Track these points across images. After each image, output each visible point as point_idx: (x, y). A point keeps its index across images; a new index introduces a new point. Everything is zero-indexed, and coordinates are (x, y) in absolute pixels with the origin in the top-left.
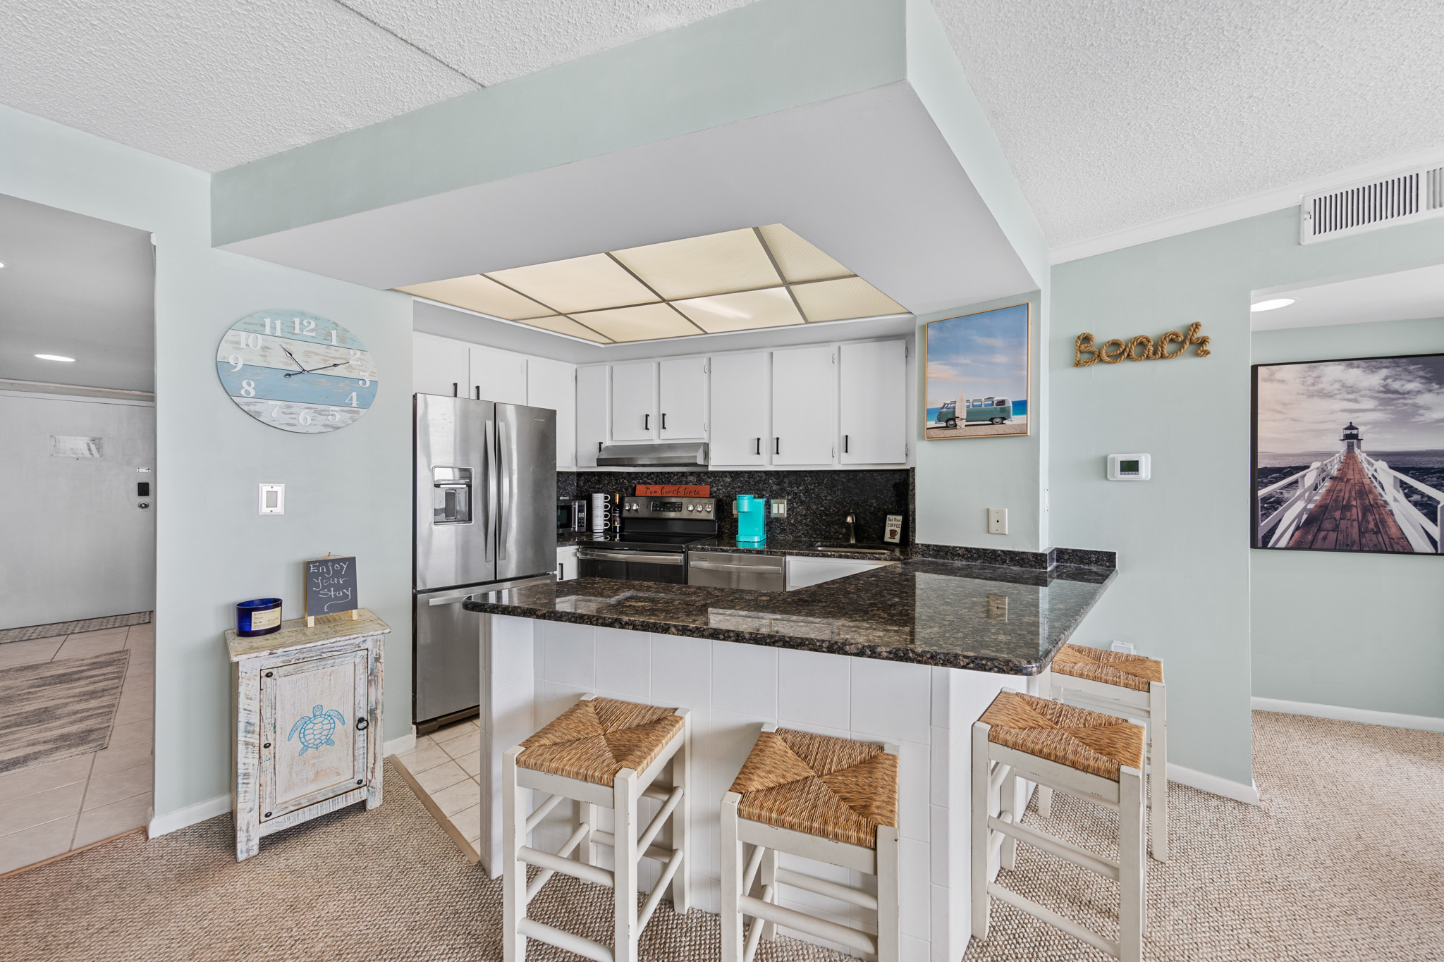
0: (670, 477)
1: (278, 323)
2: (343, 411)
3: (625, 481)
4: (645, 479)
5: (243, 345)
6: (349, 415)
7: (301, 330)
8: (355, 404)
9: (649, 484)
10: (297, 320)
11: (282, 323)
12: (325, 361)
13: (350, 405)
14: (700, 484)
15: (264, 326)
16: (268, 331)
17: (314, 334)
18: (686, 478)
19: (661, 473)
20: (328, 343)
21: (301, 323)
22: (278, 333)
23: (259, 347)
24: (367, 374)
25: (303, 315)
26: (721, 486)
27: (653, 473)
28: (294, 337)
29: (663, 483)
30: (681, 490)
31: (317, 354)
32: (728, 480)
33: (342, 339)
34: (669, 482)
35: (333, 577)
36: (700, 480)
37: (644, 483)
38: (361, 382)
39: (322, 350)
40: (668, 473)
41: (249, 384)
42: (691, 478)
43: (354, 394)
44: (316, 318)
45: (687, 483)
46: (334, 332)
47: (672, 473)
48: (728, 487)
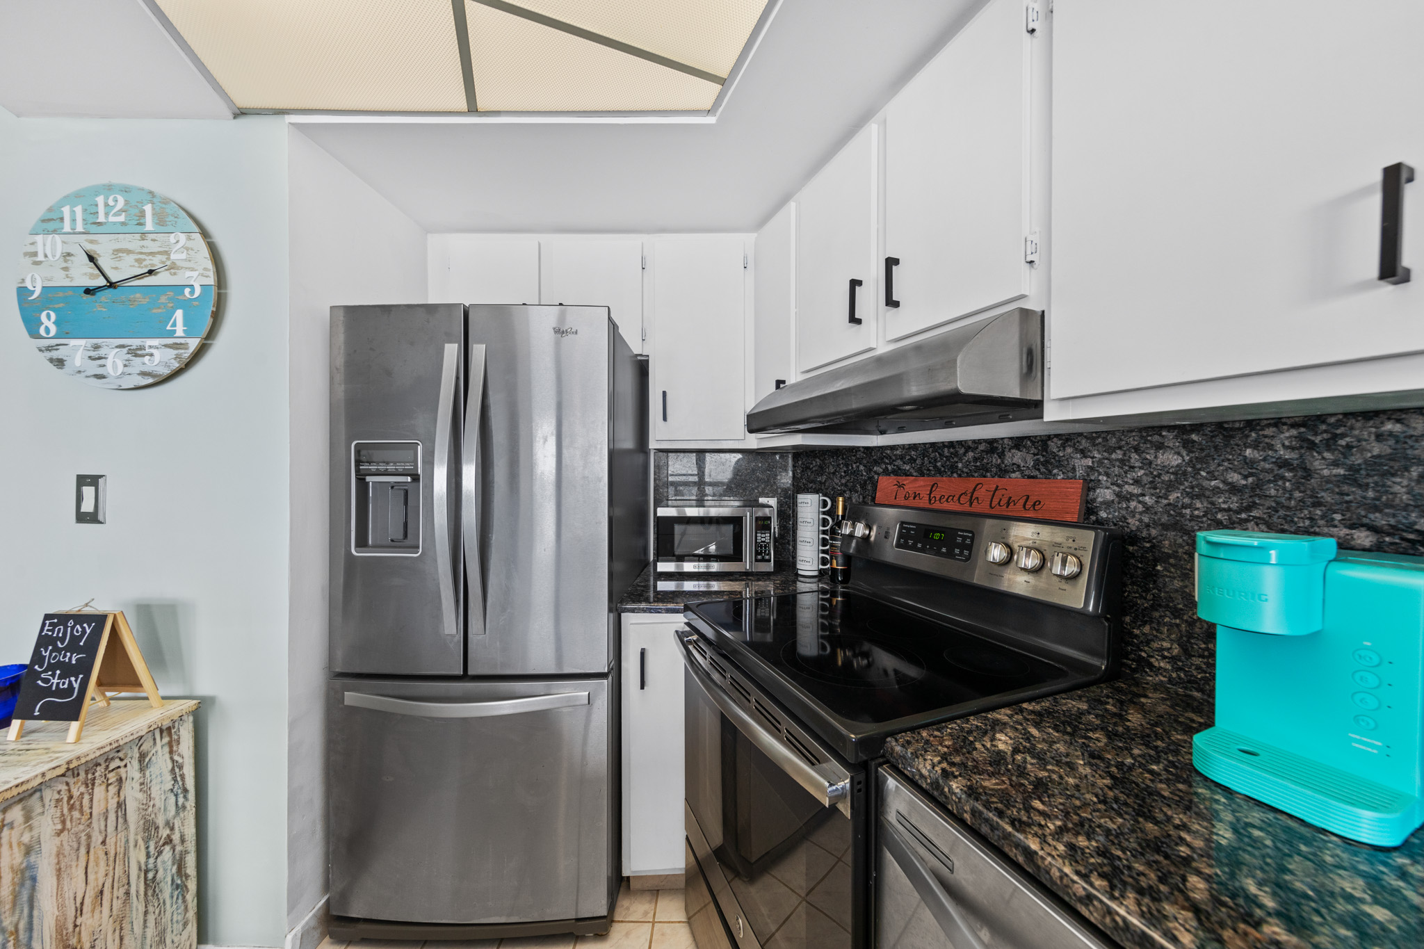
0: (956, 454)
1: (79, 210)
2: (166, 346)
3: (862, 468)
4: (899, 462)
5: (40, 257)
6: (173, 353)
7: (107, 214)
8: (180, 330)
9: (907, 474)
10: (100, 200)
11: (85, 210)
12: (139, 261)
13: (171, 334)
14: (1049, 475)
15: (62, 219)
16: (67, 228)
17: (122, 218)
18: (1002, 455)
19: (933, 445)
20: (139, 229)
21: (106, 205)
22: (80, 228)
23: (58, 254)
24: (195, 274)
25: (109, 189)
26: (1137, 482)
27: (914, 447)
28: (100, 229)
29: (939, 472)
30: (981, 493)
31: (129, 252)
32: (1170, 459)
33: (160, 220)
34: (953, 469)
35: (66, 649)
36: (1046, 462)
37: (897, 472)
38: (187, 291)
39: (133, 243)
40: (951, 444)
41: (48, 317)
42: (1016, 457)
43: (179, 314)
44: (125, 190)
45: (1003, 472)
46: (148, 209)
47: (960, 443)
48: (1170, 486)
